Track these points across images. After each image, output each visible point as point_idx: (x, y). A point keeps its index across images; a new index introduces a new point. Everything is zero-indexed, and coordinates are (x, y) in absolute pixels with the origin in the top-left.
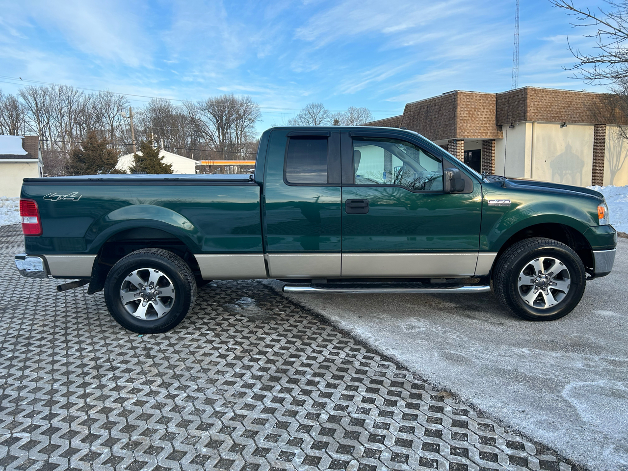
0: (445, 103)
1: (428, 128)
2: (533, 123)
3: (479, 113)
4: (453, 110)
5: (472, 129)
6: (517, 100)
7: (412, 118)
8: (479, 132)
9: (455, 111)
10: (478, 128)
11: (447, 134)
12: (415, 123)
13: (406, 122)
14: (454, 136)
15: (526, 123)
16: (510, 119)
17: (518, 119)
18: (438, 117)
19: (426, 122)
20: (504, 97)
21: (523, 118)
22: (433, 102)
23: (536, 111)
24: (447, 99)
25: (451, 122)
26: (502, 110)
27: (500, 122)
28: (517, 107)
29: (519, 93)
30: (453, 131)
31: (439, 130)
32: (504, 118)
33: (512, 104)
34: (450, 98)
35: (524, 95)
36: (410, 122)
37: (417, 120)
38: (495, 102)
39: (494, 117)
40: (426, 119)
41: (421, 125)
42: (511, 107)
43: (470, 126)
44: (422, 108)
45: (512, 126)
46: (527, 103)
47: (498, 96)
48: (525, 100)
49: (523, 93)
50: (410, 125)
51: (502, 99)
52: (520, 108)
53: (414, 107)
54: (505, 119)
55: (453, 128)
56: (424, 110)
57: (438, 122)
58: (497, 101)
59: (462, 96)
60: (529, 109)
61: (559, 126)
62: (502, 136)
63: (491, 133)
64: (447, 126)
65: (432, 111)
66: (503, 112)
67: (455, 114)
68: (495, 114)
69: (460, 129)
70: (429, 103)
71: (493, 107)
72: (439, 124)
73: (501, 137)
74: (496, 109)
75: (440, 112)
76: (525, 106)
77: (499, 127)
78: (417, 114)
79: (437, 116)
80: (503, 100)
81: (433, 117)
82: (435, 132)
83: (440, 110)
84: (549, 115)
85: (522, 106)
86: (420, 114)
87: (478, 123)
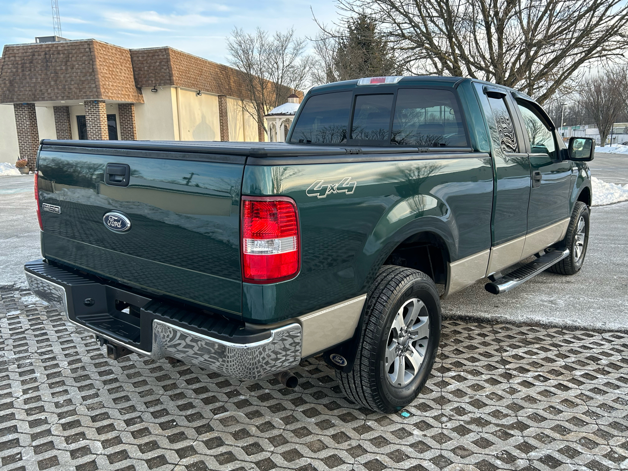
0: (74, 52)
1: (52, 83)
2: (176, 88)
3: (118, 70)
4: (89, 63)
5: (114, 89)
6: (158, 61)
7: (20, 66)
8: (122, 94)
9: (93, 65)
10: (120, 89)
11: (85, 93)
12: (27, 73)
13: (9, 71)
14: (98, 96)
15: (170, 87)
16: (152, 81)
17: (163, 82)
18: (67, 69)
19: (46, 74)
20: (141, 55)
21: (168, 82)
22: (54, 49)
23: (179, 76)
24: (77, 47)
25: (89, 78)
26: (140, 70)
27: (140, 84)
28: (159, 68)
29: (160, 53)
30: (95, 90)
31: (72, 87)
32: (145, 79)
33: (153, 65)
34: (81, 47)
35: (165, 56)
36: (17, 71)
37: (30, 70)
38: (130, 60)
39: (132, 77)
40: (46, 69)
41: (39, 77)
42: (152, 68)
43: (112, 86)
44: (36, 54)
45: (154, 89)
46: (171, 65)
47: (133, 53)
48: (168, 62)
49: (164, 53)
50: (19, 75)
51: (138, 57)
52: (163, 70)
53: (21, 51)
54: (146, 81)
55: (94, 86)
56: (40, 57)
57: (68, 75)
58: (132, 58)
59: (98, 47)
60: (173, 72)
61: (195, 93)
62: (143, 100)
63: (133, 95)
64: (83, 82)
65: (53, 60)
66: (142, 73)
67: (93, 69)
68: (132, 74)
69: (104, 88)
70: (47, 49)
71: (129, 65)
72: (69, 79)
73: (142, 102)
74: (133, 68)
75: (69, 64)
76: (169, 68)
77: (139, 89)
78: (28, 62)
79: (64, 68)
80: (140, 58)
81: (58, 68)
82: (64, 88)
83: (67, 61)
84: (189, 81)
85: (165, 67)
86: (35, 62)
87: (119, 83)
